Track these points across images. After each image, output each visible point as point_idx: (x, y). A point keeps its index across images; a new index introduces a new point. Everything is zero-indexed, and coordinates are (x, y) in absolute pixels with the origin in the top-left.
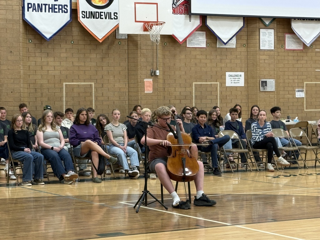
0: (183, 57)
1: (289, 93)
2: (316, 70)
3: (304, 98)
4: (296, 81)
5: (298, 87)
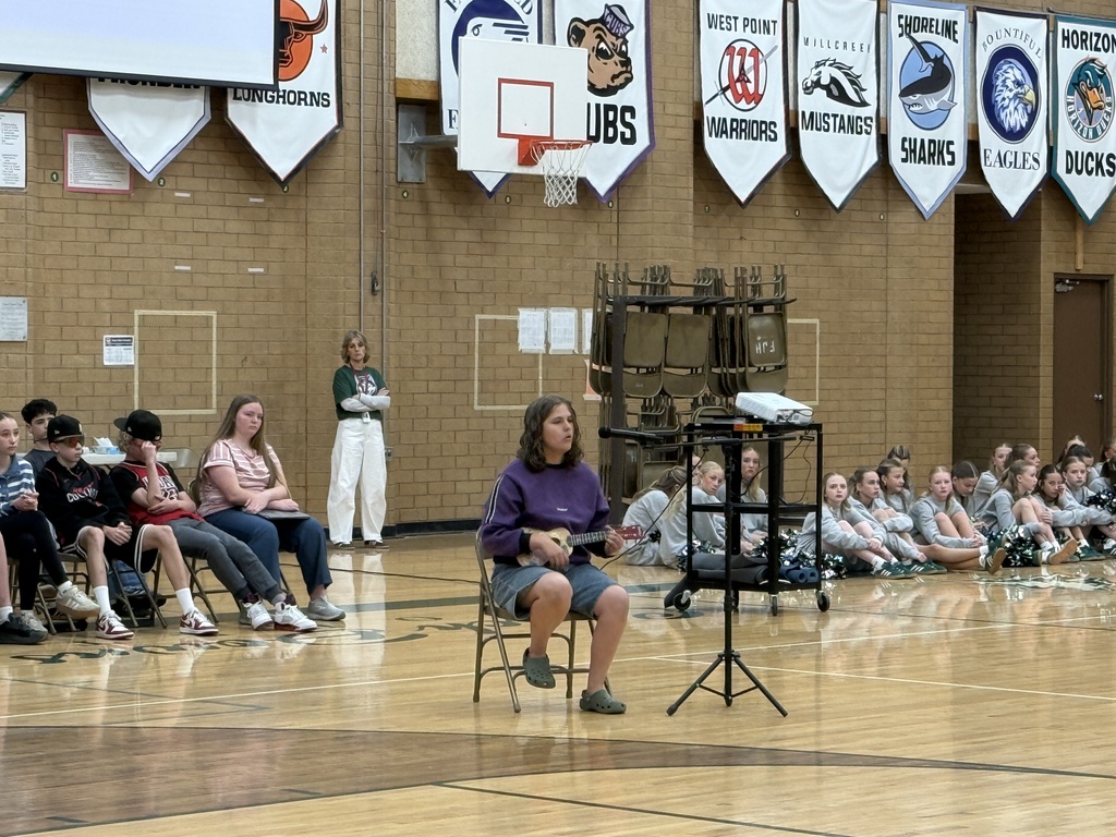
1: (80, 348)
2: (177, 268)
3: (132, 367)
4: (105, 305)
5: (113, 327)
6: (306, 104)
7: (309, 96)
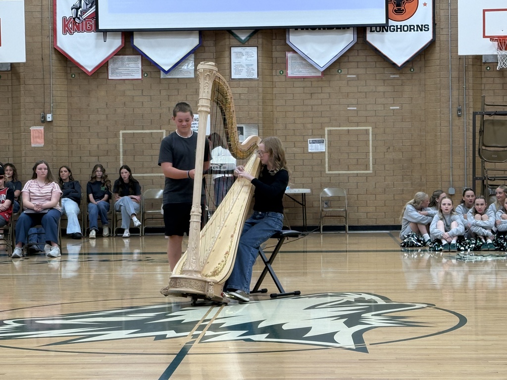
0: (102, 93)
1: (296, 145)
2: (348, 108)
3: (324, 152)
4: (309, 126)
5: (313, 135)
6: (414, 31)
7: (416, 27)
